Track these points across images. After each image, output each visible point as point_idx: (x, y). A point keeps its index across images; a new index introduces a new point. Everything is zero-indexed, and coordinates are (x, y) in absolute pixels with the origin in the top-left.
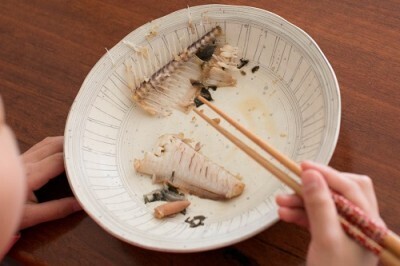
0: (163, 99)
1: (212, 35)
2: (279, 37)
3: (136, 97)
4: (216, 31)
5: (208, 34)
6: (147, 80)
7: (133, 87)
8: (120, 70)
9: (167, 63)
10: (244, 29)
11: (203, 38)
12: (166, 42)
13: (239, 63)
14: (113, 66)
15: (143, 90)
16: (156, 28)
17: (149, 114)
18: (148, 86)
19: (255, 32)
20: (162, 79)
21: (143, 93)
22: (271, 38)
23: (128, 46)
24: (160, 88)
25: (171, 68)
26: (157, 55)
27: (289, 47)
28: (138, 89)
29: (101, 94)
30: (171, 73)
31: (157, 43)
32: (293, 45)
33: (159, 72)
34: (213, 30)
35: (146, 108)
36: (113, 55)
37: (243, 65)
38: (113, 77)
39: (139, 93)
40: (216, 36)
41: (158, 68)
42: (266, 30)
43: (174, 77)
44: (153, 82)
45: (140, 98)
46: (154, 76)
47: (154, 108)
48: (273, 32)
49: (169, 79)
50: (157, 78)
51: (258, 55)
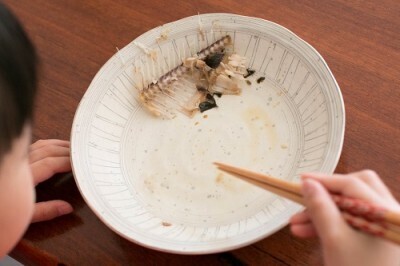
1: (221, 43)
2: (288, 50)
3: (142, 98)
4: (226, 40)
5: (218, 42)
6: (155, 82)
7: (141, 88)
8: (129, 70)
9: (175, 66)
10: (254, 40)
11: (212, 45)
12: (175, 46)
13: (246, 73)
14: (123, 66)
15: (151, 91)
16: (167, 32)
17: (154, 115)
18: (156, 88)
19: (264, 44)
20: (169, 83)
22: (279, 51)
23: (138, 47)
24: (166, 91)
25: (179, 72)
26: (166, 59)
27: (296, 61)
28: (145, 90)
29: (109, 93)
30: (178, 77)
31: (167, 47)
32: (301, 60)
33: (167, 75)
34: (223, 39)
35: (152, 109)
36: (124, 55)
37: (249, 75)
38: (122, 77)
39: (146, 94)
40: (225, 44)
41: (166, 71)
42: (275, 43)
43: (180, 81)
44: (160, 85)
45: (146, 99)
46: (161, 79)
47: (159, 110)
48: (282, 45)
49: (176, 83)
50: (165, 81)
51: (264, 67)
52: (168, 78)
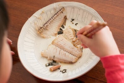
0: (47, 32)
1: (62, 10)
2: (84, 11)
3: (39, 33)
5: (60, 10)
6: (42, 27)
8: (33, 24)
10: (73, 9)
11: (59, 11)
12: (47, 15)
14: (31, 23)
15: (41, 30)
16: (44, 10)
17: (43, 38)
18: (42, 28)
19: (76, 10)
20: (47, 26)
21: (41, 31)
22: (82, 11)
23: (35, 16)
24: (46, 29)
25: (49, 22)
26: (45, 19)
27: (87, 14)
28: (39, 30)
29: (28, 33)
30: (49, 24)
31: (44, 15)
32: (89, 13)
33: (46, 23)
35: (42, 36)
36: (31, 20)
37: (72, 21)
38: (31, 27)
39: (40, 31)
40: (63, 10)
42: (80, 9)
44: (44, 27)
45: (40, 33)
46: (44, 25)
47: (45, 36)
48: (82, 9)
49: (49, 26)
50: (45, 26)
51: (77, 17)
52: (46, 25)
